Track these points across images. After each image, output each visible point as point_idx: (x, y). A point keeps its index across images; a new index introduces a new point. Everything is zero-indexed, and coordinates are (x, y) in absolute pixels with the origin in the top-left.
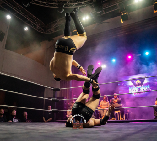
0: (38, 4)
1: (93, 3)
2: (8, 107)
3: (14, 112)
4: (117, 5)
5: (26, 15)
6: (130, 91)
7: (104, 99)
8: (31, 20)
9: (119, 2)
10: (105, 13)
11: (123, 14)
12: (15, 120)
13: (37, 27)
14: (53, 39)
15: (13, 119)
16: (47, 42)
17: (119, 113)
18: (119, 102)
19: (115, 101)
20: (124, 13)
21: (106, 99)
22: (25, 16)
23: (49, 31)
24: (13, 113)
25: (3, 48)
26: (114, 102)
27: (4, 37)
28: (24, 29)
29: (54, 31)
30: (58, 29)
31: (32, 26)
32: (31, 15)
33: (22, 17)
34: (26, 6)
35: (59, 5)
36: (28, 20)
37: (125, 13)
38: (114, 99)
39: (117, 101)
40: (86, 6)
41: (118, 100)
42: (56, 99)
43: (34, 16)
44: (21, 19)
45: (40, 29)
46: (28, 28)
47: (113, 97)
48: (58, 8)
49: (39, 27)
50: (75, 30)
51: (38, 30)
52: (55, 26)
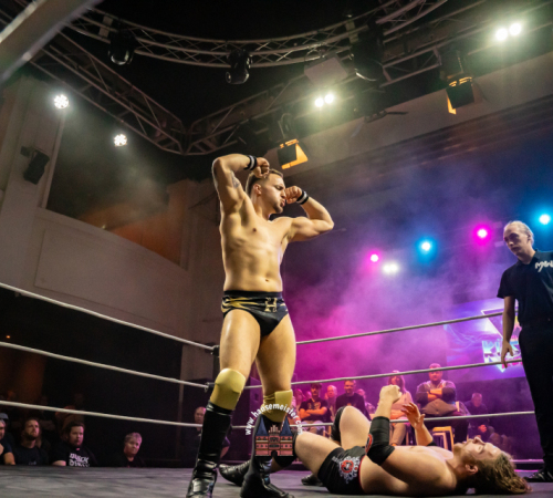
0: (160, 54)
1: (348, 48)
2: (54, 412)
3: (76, 433)
4: (431, 52)
5: (120, 91)
6: (487, 355)
8: (135, 109)
9: (438, 43)
10: (390, 81)
11: (454, 84)
12: (79, 459)
13: (158, 134)
15: (73, 456)
16: (192, 184)
17: (448, 434)
18: (448, 397)
19: (433, 391)
20: (457, 80)
21: (400, 384)
22: (115, 96)
23: (198, 146)
25: (40, 205)
26: (430, 396)
27: (46, 167)
28: (113, 141)
29: (214, 147)
30: (232, 139)
31: (139, 129)
32: (135, 91)
33: (105, 101)
34: (121, 63)
35: (231, 56)
36: (125, 109)
37: (462, 81)
38: (428, 383)
39: (438, 391)
40: (327, 58)
41: (443, 390)
43: (145, 96)
44: (103, 107)
45: (168, 140)
46: (128, 137)
47: (425, 377)
48: (229, 66)
49: (162, 135)
50: (289, 143)
51: (162, 143)
52: (219, 129)
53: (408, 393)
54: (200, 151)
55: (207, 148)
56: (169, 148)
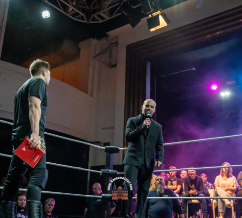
3: (21, 200)
7: (223, 172)
12: (23, 217)
14: (107, 33)
15: (19, 215)
16: (94, 41)
21: (229, 172)
23: (96, 17)
24: (21, 202)
28: (41, 15)
29: (107, 18)
30: (117, 13)
31: (58, 6)
42: (110, 171)
45: (77, 14)
46: (50, 12)
49: (73, 10)
50: (154, 14)
51: (74, 15)
52: (110, 5)
53: (234, 177)
54: (98, 20)
55: (103, 18)
56: (78, 18)
